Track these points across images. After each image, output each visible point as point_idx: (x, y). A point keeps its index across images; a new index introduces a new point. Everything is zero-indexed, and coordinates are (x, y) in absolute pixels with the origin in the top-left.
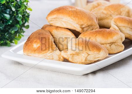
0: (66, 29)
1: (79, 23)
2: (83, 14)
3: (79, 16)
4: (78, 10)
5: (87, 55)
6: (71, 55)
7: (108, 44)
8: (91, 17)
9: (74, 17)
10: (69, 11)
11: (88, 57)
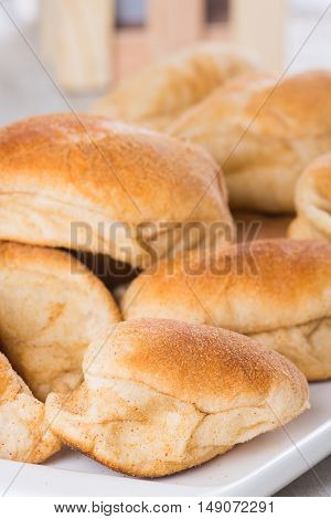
0: (58, 252)
1: (129, 217)
2: (146, 160)
3: (123, 173)
4: (117, 137)
5: (196, 417)
6: (104, 423)
7: (298, 326)
8: (192, 173)
9: (99, 183)
10: (65, 152)
11: (200, 430)
